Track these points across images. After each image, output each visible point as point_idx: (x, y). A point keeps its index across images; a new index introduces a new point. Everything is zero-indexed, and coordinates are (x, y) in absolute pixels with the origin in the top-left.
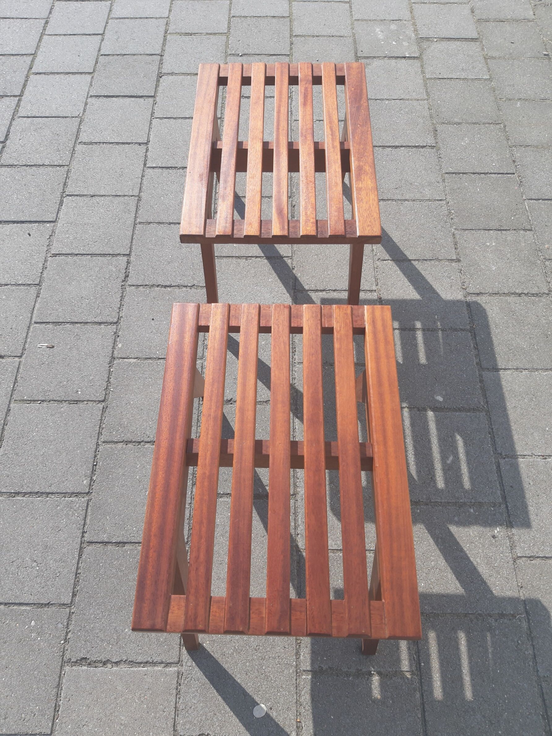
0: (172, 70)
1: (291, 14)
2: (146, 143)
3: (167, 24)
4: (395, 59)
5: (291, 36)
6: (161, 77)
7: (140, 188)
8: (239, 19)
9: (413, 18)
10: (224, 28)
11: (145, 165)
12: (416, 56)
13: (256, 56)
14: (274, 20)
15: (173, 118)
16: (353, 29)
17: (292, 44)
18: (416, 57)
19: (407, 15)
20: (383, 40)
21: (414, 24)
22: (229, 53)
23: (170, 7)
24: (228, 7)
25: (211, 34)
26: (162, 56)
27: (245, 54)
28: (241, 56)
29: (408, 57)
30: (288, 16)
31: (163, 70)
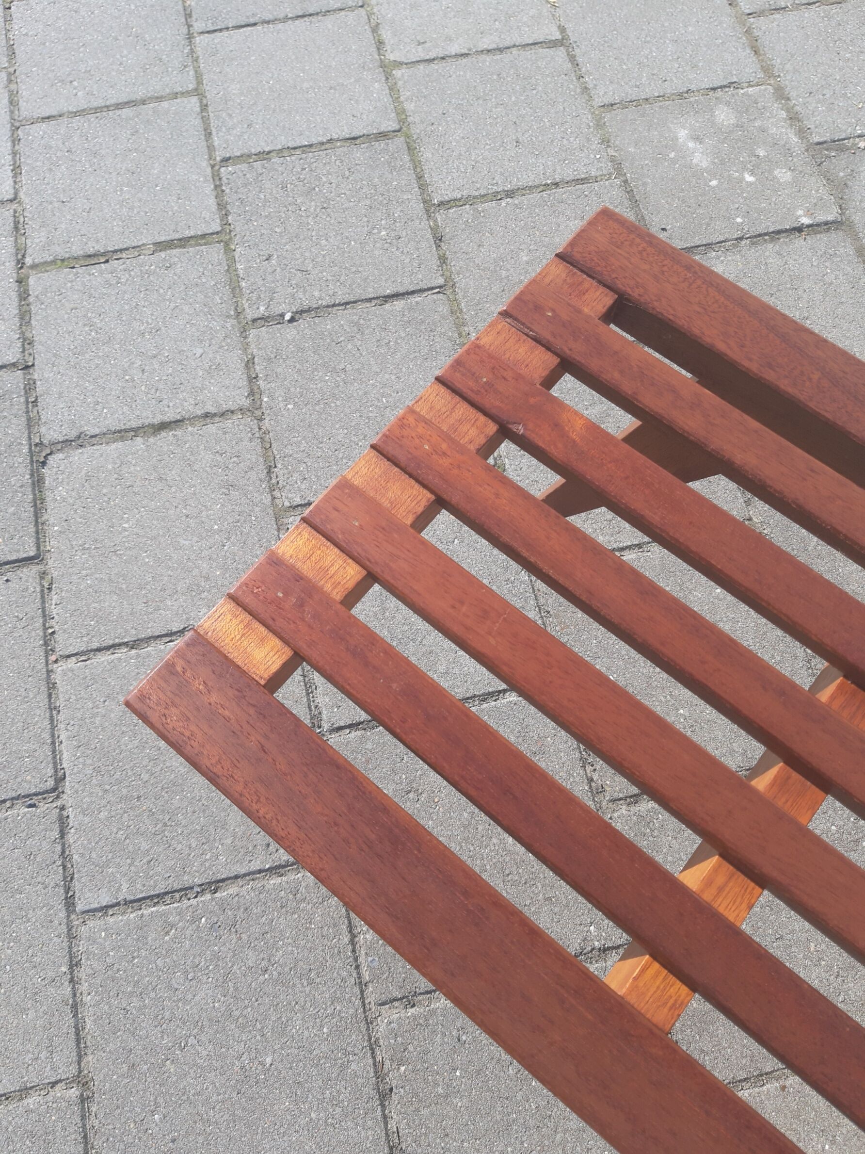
0: (73, 422)
1: (402, 115)
2: (54, 790)
3: (16, 228)
4: (772, 240)
5: (430, 208)
6: (44, 464)
7: (77, 1034)
8: (243, 167)
9: (768, 70)
10: (207, 215)
11: (70, 903)
12: (830, 218)
13: (339, 311)
14: (359, 154)
15: (126, 644)
16: (606, 142)
17: (439, 239)
18: (833, 222)
19: (750, 68)
20: (714, 176)
21: (781, 94)
22: (250, 314)
23: (14, 154)
24: (198, 122)
25: (168, 245)
26: (27, 367)
27: (302, 312)
28: (292, 320)
29: (809, 226)
30: (397, 127)
31: (43, 429)
